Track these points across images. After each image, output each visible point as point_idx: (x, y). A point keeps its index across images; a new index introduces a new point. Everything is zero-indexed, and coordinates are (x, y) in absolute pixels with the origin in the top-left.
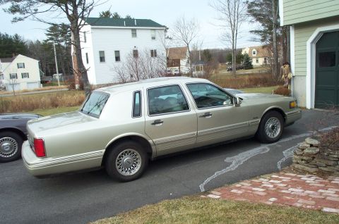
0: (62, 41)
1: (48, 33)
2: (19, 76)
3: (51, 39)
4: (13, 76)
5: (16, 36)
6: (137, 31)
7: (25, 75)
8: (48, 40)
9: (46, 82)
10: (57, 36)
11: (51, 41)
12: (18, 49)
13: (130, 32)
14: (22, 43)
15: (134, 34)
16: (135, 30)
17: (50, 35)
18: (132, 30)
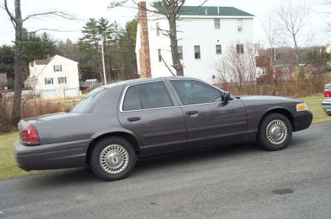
0: (100, 39)
1: (84, 29)
2: (56, 81)
3: (88, 37)
4: (49, 82)
5: (45, 35)
6: (221, 21)
7: (62, 80)
8: (84, 38)
9: (85, 88)
10: (94, 32)
11: (87, 40)
12: (46, 50)
13: (213, 22)
14: (51, 43)
15: (217, 25)
16: (218, 19)
17: (87, 32)
18: (216, 19)
